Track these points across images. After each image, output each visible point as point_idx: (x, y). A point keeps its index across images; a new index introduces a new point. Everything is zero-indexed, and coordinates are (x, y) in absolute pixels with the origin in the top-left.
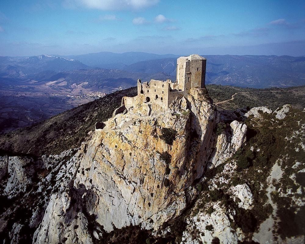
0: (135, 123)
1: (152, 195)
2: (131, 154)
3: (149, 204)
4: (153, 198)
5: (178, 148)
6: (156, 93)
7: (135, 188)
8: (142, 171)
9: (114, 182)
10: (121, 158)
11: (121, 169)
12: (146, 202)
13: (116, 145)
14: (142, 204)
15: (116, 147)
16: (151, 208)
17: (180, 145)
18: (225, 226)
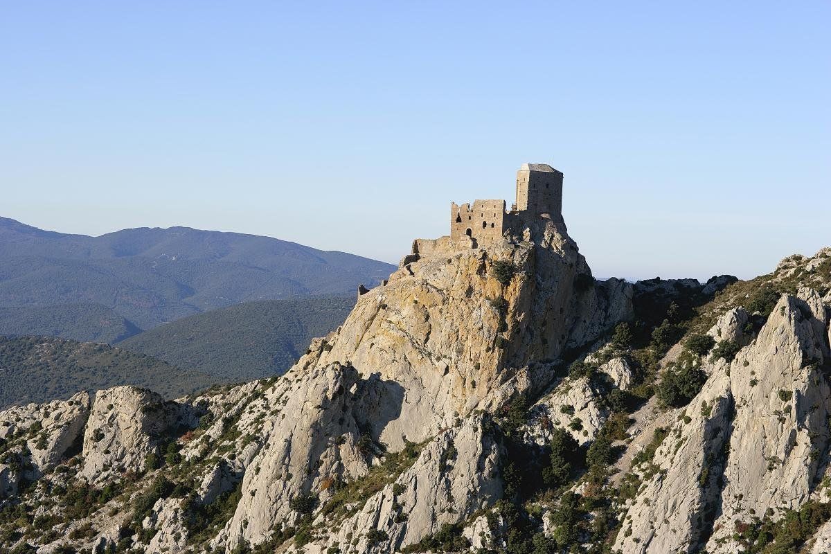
0: (450, 261)
1: (478, 367)
2: (441, 311)
3: (474, 384)
4: (480, 371)
5: (517, 289)
6: (484, 219)
7: (448, 366)
8: (460, 337)
9: (409, 363)
10: (423, 319)
11: (423, 338)
12: (468, 382)
13: (416, 299)
14: (460, 388)
15: (416, 302)
16: (476, 390)
17: (519, 284)
18: (587, 400)
